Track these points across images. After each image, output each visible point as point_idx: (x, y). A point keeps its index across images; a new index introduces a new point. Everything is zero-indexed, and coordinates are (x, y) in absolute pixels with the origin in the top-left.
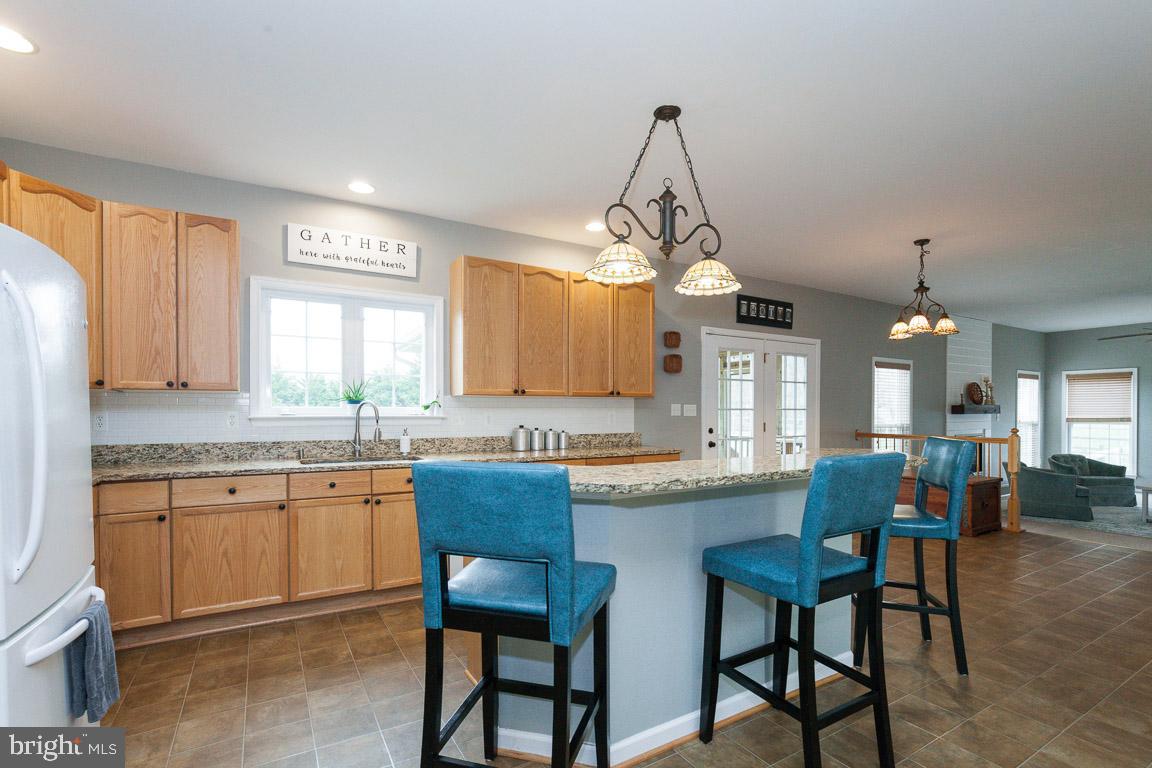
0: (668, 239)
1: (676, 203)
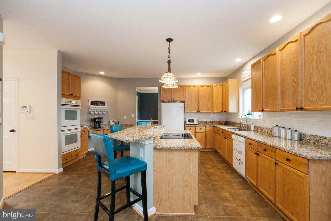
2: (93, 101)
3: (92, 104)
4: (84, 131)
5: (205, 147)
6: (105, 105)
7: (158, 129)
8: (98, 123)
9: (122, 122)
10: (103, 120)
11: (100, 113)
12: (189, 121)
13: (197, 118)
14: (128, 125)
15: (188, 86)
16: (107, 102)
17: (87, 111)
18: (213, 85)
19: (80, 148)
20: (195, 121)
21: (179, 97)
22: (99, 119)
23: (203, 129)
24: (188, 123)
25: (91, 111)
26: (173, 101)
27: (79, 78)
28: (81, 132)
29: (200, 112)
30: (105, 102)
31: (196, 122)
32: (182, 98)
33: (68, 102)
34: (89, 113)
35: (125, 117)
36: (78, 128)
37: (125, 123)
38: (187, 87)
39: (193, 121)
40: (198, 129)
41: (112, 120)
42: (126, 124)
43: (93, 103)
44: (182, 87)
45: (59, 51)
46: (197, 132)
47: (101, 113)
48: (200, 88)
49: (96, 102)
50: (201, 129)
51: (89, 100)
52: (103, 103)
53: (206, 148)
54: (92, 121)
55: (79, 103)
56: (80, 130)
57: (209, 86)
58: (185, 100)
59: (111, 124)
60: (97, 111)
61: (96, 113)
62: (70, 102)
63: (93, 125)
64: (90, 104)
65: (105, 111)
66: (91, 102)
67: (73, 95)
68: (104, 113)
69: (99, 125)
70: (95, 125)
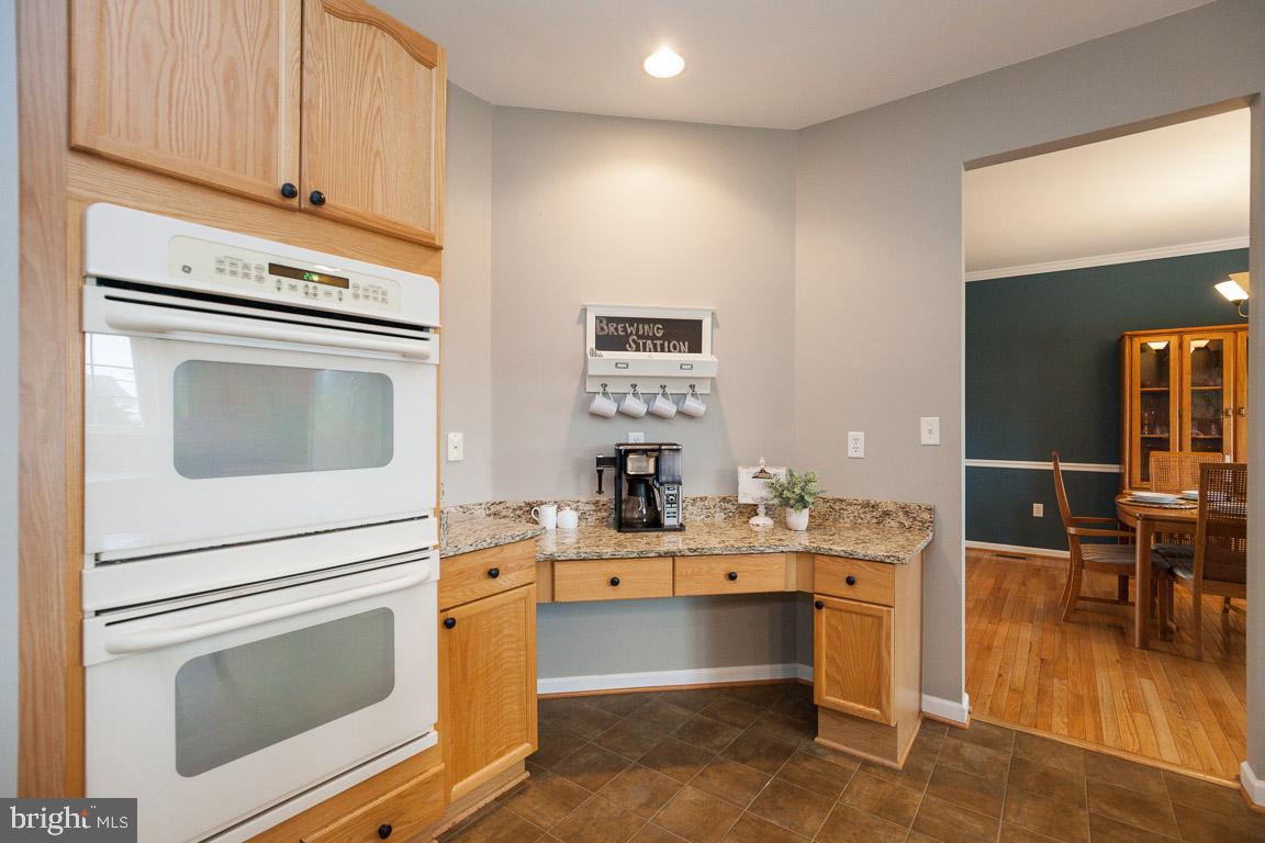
2: (610, 320)
3: (605, 342)
4: (493, 574)
6: (696, 347)
8: (642, 489)
9: (827, 486)
10: (678, 465)
14: (886, 514)
16: (715, 324)
17: (571, 388)
19: (433, 739)
22: (656, 452)
25: (593, 394)
28: (442, 585)
30: (698, 323)
34: (586, 405)
35: (856, 443)
36: (417, 554)
37: (861, 498)
41: (747, 466)
42: (866, 505)
43: (617, 334)
49: (632, 321)
51: (585, 310)
52: (684, 334)
54: (600, 472)
55: (410, 294)
56: (431, 569)
59: (742, 500)
60: (640, 390)
61: (635, 405)
62: (275, 269)
63: (609, 495)
64: (591, 343)
65: (698, 390)
66: (599, 328)
67: (318, 199)
68: (692, 404)
69: (651, 502)
70: (619, 500)
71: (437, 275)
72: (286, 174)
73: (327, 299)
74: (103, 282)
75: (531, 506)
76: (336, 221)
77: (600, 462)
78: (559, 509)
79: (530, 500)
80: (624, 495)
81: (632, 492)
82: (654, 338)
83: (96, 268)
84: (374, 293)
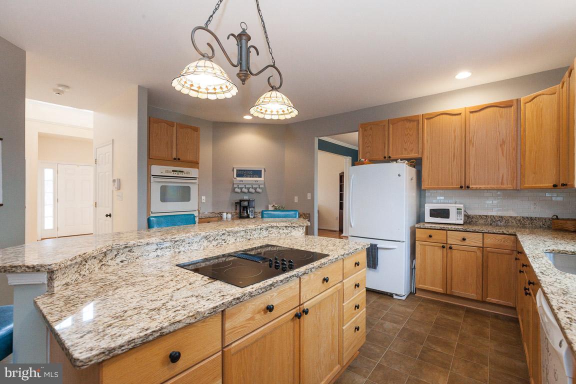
0: (244, 68)
1: (250, 44)
2: (239, 170)
3: (238, 175)
5: (480, 298)
6: (260, 176)
7: (281, 231)
8: (246, 209)
10: (256, 204)
11: (251, 190)
12: (435, 213)
13: (461, 206)
14: (301, 215)
15: (431, 117)
16: (265, 171)
17: (230, 187)
18: (523, 99)
20: (453, 213)
21: (405, 149)
22: (249, 201)
23: (474, 240)
24: (428, 218)
25: (235, 188)
26: (388, 160)
27: (196, 130)
29: (468, 187)
30: (261, 171)
31: (455, 218)
32: (412, 151)
33: (167, 171)
34: (233, 190)
35: (296, 199)
38: (427, 119)
39: (445, 213)
40: (454, 238)
41: (271, 204)
43: (241, 173)
44: (414, 121)
45: (140, 88)
46: (451, 248)
47: (253, 191)
48: (471, 114)
49: (245, 170)
50: (464, 239)
51: (233, 168)
52: (257, 173)
53: (484, 302)
54: (236, 206)
55: (194, 172)
57: (507, 105)
58: (420, 156)
60: (246, 186)
61: (245, 190)
62: (173, 171)
63: (238, 211)
64: (235, 176)
65: (261, 186)
66: (237, 172)
67: (179, 159)
68: (258, 190)
69: (247, 212)
70: (240, 212)
71: (198, 168)
72: (174, 156)
73: (180, 175)
74: (152, 176)
75: (220, 213)
76: (182, 162)
77: (236, 203)
78: (227, 214)
79: (221, 212)
80: (242, 211)
81: (243, 210)
82: (250, 174)
83: (152, 174)
84: (188, 173)
